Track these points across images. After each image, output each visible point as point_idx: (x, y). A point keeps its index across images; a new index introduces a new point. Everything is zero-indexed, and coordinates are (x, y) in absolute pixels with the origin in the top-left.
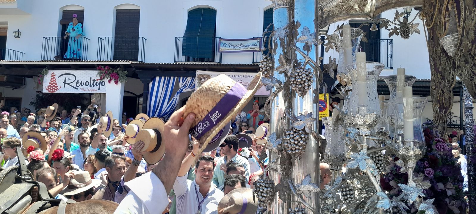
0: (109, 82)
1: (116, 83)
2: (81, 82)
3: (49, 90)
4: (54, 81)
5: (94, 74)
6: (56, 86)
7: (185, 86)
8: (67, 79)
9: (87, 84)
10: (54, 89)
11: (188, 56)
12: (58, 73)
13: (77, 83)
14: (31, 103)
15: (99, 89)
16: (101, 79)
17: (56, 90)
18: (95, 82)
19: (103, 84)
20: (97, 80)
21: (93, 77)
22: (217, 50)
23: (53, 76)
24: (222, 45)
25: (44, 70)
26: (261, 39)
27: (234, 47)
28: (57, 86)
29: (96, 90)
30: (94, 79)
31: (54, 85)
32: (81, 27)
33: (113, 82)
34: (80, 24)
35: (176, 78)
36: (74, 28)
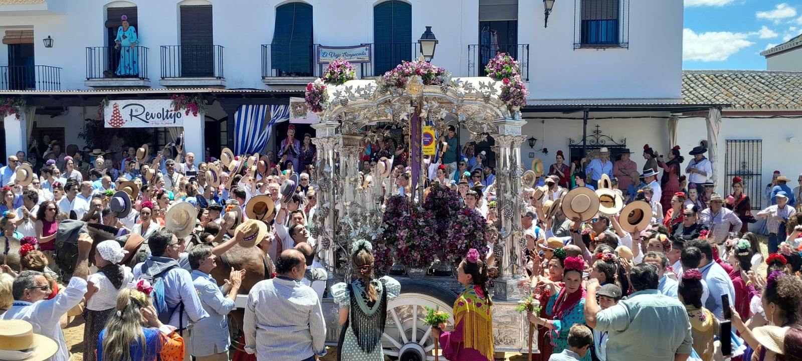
0: (187, 113)
1: (195, 114)
2: (152, 114)
3: (113, 124)
4: (117, 113)
5: (167, 104)
6: (120, 119)
7: (277, 116)
8: (134, 110)
9: (159, 117)
10: (119, 123)
11: (279, 70)
12: (121, 103)
13: (147, 115)
14: (79, 135)
15: (174, 122)
16: (176, 110)
17: (121, 124)
18: (169, 113)
19: (179, 116)
20: (171, 111)
21: (166, 107)
22: (316, 61)
23: (115, 107)
24: (321, 55)
25: (104, 100)
26: (371, 46)
27: (337, 56)
28: (122, 120)
29: (171, 123)
30: (167, 110)
31: (118, 118)
32: (134, 31)
33: (191, 113)
34: (133, 28)
35: (266, 106)
36: (125, 35)
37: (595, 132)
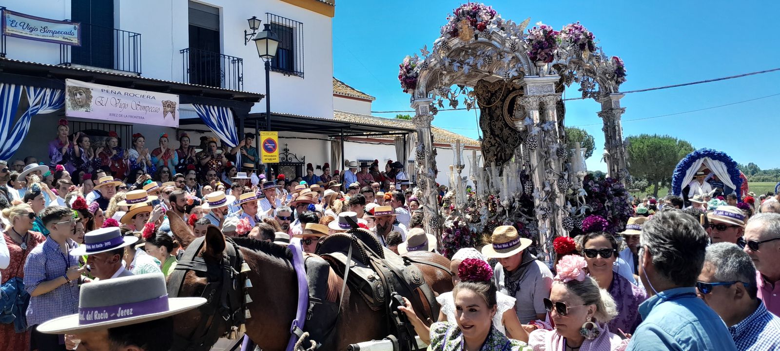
24: (8, 23)
27: (32, 30)
35: (21, 87)
37: (284, 150)
